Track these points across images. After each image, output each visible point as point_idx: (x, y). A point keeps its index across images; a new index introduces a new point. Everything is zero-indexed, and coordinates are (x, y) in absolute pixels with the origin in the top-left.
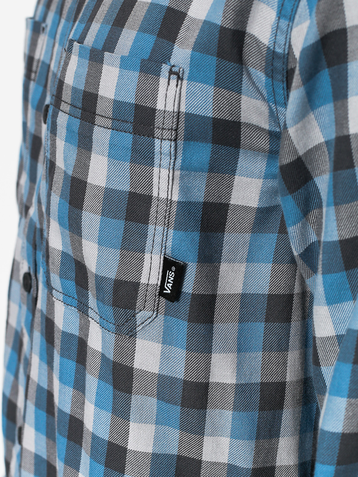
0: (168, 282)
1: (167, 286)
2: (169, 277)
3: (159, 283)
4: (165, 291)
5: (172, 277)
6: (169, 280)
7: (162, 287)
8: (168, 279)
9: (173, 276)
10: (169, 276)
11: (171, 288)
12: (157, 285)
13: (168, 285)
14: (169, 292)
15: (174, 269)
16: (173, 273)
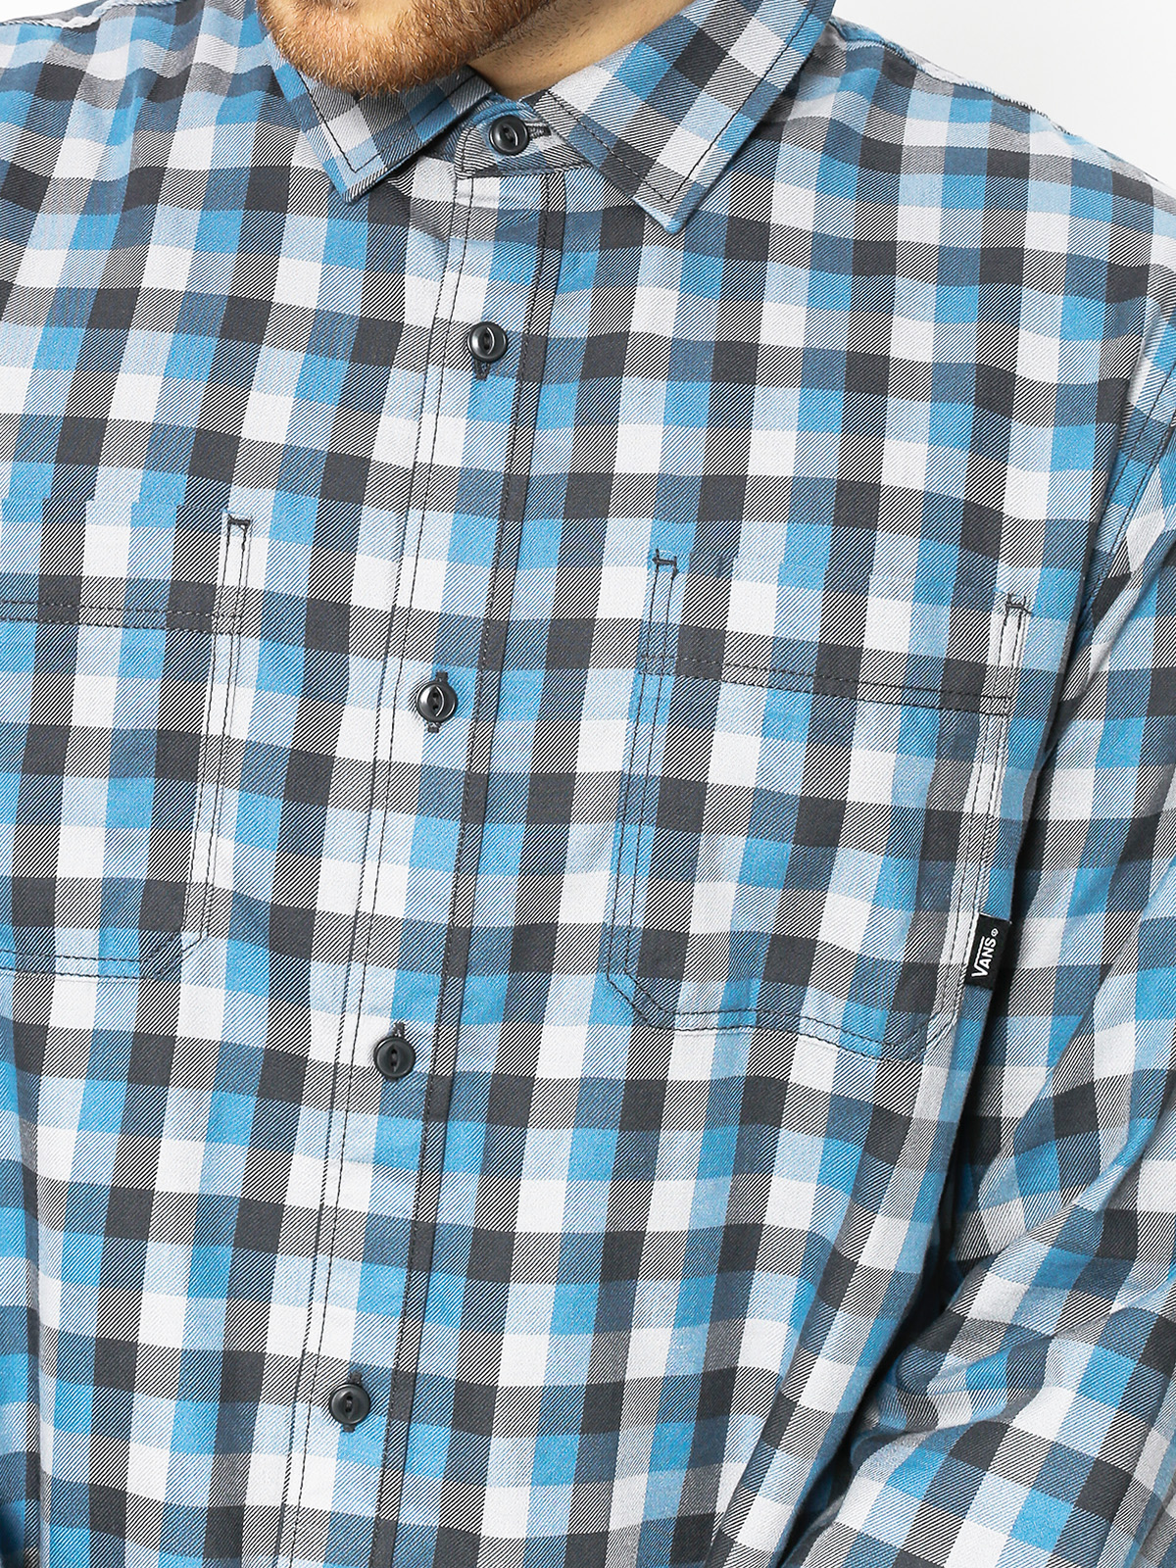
0: (982, 957)
1: (979, 965)
2: (985, 948)
3: (967, 962)
4: (973, 975)
5: (990, 947)
6: (984, 954)
7: (971, 969)
8: (983, 951)
9: (993, 946)
10: (984, 945)
11: (988, 967)
12: (963, 965)
13: (981, 962)
14: (985, 973)
15: (995, 932)
16: (993, 940)
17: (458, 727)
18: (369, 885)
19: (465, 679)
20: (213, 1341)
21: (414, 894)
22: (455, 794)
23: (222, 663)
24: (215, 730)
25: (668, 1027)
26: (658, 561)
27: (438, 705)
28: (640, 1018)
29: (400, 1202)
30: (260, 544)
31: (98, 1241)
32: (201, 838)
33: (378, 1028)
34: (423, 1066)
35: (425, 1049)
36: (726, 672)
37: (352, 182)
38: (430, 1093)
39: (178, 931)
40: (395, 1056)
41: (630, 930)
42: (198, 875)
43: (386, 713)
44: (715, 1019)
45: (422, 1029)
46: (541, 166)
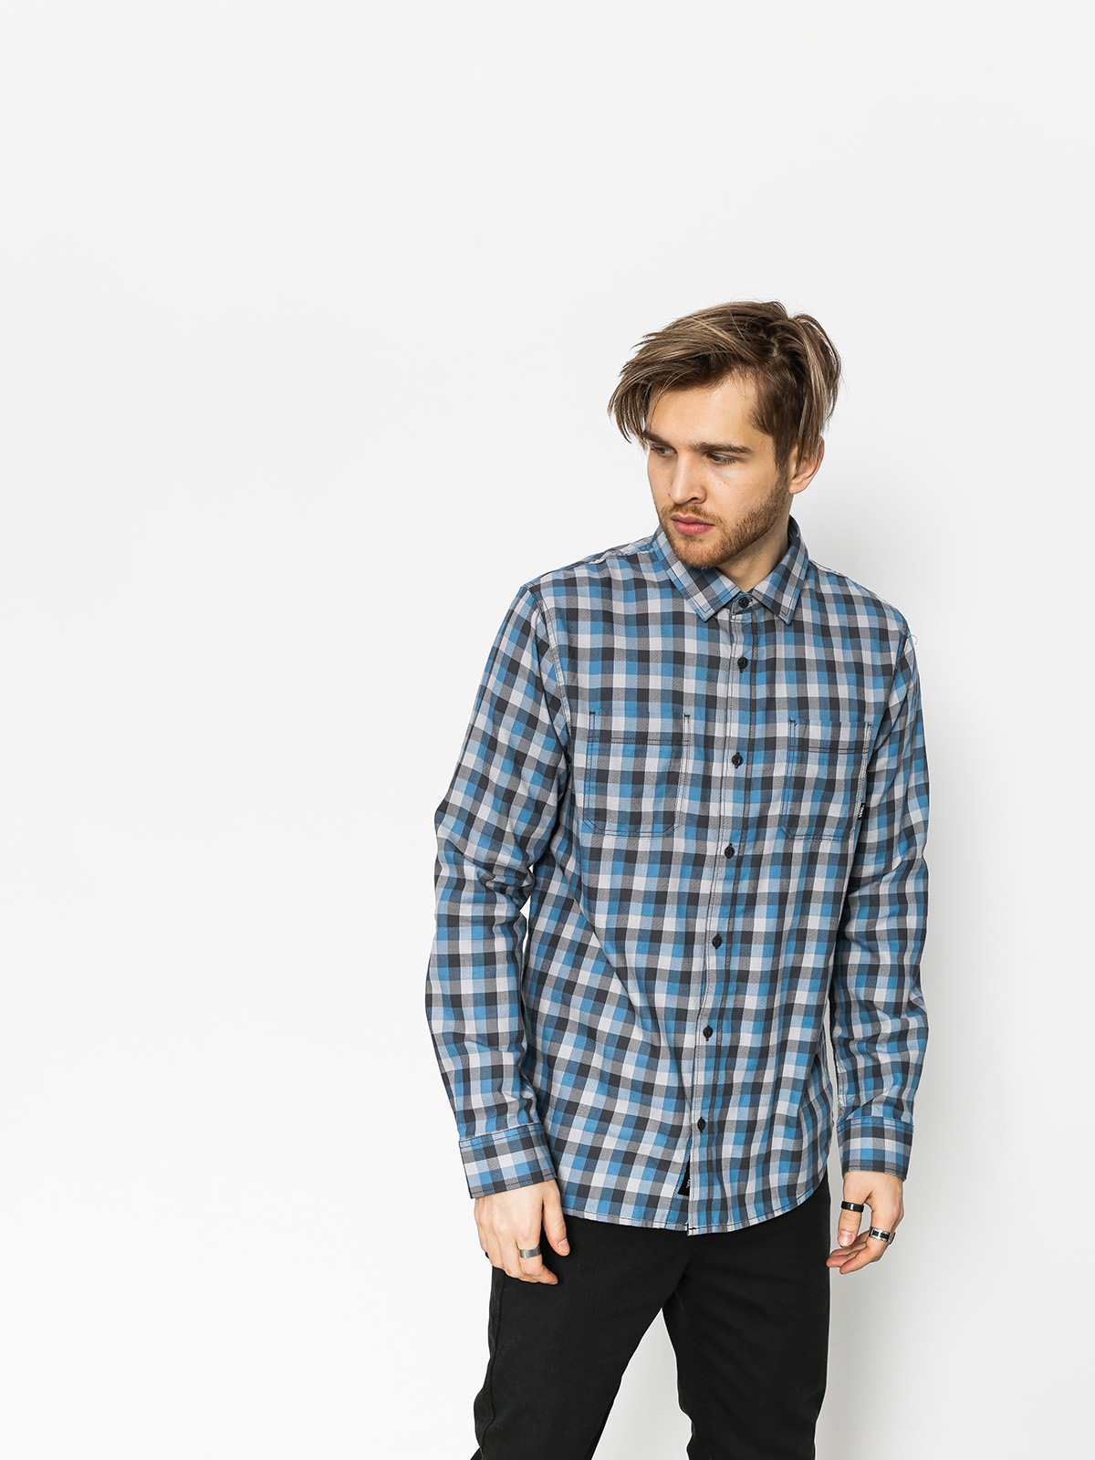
17: (743, 766)
18: (722, 808)
19: (744, 754)
20: (683, 930)
21: (734, 810)
22: (743, 784)
23: (684, 754)
24: (684, 771)
25: (793, 839)
26: (790, 721)
27: (737, 761)
28: (787, 838)
29: (729, 889)
30: (692, 721)
31: (653, 905)
32: (679, 799)
33: (726, 845)
34: (736, 854)
35: (736, 850)
36: (810, 749)
37: (705, 616)
38: (737, 860)
39: (673, 824)
40: (729, 851)
41: (786, 815)
42: (678, 809)
43: (725, 764)
44: (803, 837)
45: (736, 845)
46: (751, 610)
